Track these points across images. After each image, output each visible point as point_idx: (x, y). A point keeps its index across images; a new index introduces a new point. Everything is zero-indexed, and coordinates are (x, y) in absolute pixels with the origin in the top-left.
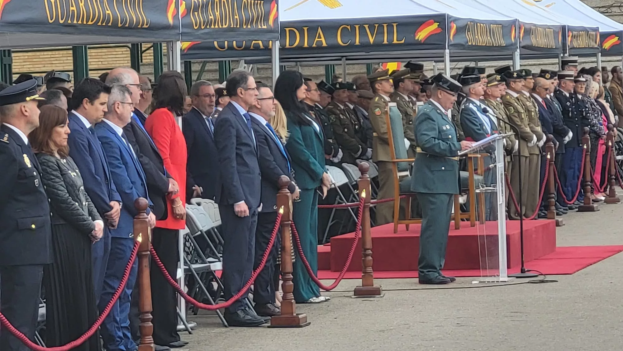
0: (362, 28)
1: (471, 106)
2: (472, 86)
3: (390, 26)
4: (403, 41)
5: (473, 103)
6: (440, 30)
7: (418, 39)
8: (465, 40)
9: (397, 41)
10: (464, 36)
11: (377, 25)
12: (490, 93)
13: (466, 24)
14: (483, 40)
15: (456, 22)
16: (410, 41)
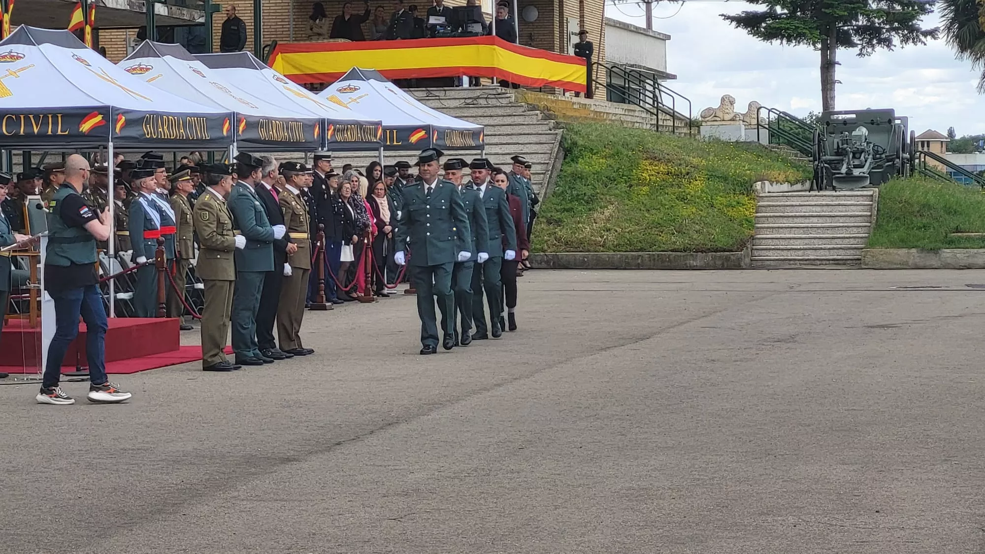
0: (27, 118)
1: (141, 200)
2: (143, 179)
3: (55, 117)
4: (67, 133)
5: (144, 197)
6: (104, 122)
7: (82, 131)
8: (140, 133)
9: (61, 132)
10: (141, 128)
11: (41, 116)
12: (181, 188)
13: (144, 115)
14: (165, 132)
15: (126, 115)
16: (74, 132)
